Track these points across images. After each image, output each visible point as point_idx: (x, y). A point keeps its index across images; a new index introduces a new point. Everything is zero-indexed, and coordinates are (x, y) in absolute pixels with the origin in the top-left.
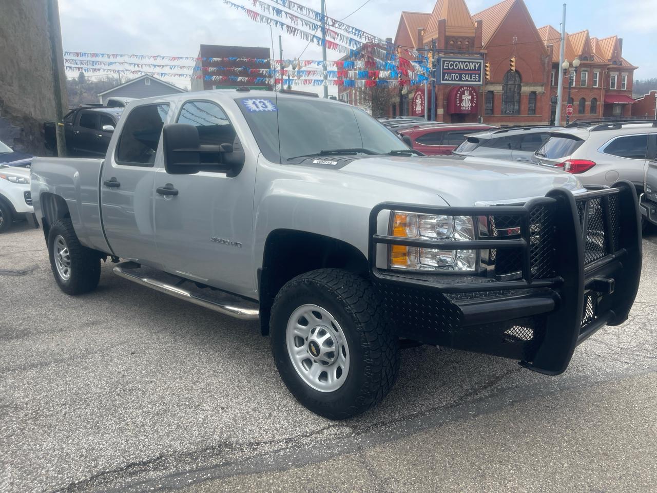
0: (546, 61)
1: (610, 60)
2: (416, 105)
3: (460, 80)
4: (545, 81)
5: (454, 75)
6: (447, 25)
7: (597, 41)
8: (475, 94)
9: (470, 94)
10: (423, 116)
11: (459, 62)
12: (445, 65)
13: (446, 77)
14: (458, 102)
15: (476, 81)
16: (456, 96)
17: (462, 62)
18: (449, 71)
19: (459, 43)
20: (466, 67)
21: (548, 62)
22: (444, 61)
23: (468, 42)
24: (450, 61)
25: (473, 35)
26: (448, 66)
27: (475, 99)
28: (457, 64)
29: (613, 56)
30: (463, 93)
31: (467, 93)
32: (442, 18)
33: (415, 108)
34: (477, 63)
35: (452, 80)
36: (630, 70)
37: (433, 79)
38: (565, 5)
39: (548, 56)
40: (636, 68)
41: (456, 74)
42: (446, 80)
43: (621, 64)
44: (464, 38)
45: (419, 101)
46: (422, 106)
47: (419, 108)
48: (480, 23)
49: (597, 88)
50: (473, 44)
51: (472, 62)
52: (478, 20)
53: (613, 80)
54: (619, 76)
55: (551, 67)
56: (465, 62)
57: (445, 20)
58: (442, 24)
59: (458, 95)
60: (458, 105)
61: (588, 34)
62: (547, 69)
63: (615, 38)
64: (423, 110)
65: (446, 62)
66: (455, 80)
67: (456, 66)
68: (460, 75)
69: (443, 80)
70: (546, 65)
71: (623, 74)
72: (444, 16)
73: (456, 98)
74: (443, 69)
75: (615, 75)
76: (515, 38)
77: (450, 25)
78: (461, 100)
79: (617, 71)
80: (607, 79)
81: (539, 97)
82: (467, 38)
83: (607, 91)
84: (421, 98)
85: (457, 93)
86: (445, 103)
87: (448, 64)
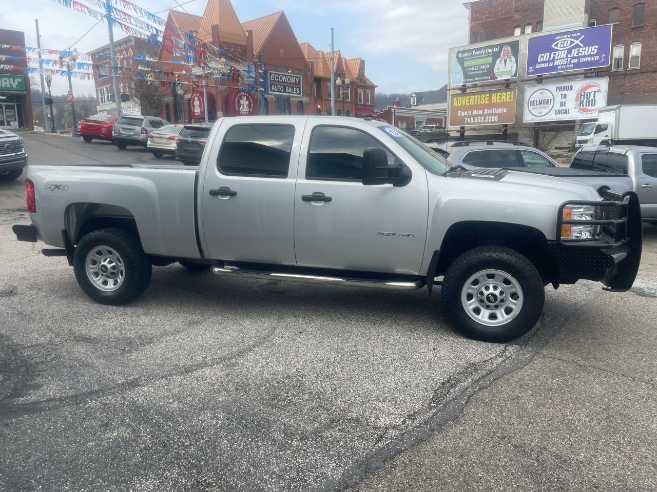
0: (309, 75)
1: (357, 78)
2: (194, 106)
3: (285, 91)
4: (309, 92)
5: (279, 86)
6: (219, 30)
7: (346, 61)
8: (251, 100)
9: (248, 99)
10: (204, 118)
11: (283, 75)
12: (272, 77)
13: (273, 88)
14: (237, 107)
15: (297, 94)
16: (234, 100)
17: (285, 76)
18: (275, 83)
19: (233, 49)
20: (289, 80)
21: (311, 76)
22: (270, 74)
23: (241, 49)
24: (275, 74)
25: (245, 43)
26: (274, 78)
27: (252, 105)
28: (281, 77)
29: (359, 75)
30: (241, 98)
31: (244, 98)
32: (215, 23)
33: (193, 109)
34: (297, 77)
35: (278, 91)
36: (372, 87)
37: (262, 89)
38: (332, 29)
39: (310, 70)
40: (377, 86)
41: (281, 85)
42: (273, 91)
43: (365, 83)
44: (237, 45)
45: (197, 103)
46: (200, 107)
47: (197, 110)
48: (250, 33)
49: (349, 102)
50: (246, 52)
51: (293, 77)
52: (249, 29)
53: (360, 95)
54: (364, 92)
55: (313, 80)
56: (288, 76)
57: (217, 25)
58: (215, 28)
59: (236, 99)
60: (237, 109)
61: (340, 54)
62: (310, 81)
63: (360, 60)
64: (202, 112)
65: (272, 75)
66: (280, 92)
67: (281, 79)
68: (285, 87)
69: (271, 90)
70: (309, 78)
71: (367, 91)
72: (216, 22)
73: (234, 103)
74: (270, 80)
75: (361, 91)
76: (282, 51)
77: (223, 31)
78: (240, 105)
79: (362, 88)
80: (355, 94)
81: (305, 106)
82: (240, 45)
83: (357, 105)
84: (199, 99)
85: (235, 98)
86: (224, 107)
87: (274, 76)
